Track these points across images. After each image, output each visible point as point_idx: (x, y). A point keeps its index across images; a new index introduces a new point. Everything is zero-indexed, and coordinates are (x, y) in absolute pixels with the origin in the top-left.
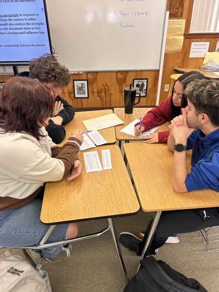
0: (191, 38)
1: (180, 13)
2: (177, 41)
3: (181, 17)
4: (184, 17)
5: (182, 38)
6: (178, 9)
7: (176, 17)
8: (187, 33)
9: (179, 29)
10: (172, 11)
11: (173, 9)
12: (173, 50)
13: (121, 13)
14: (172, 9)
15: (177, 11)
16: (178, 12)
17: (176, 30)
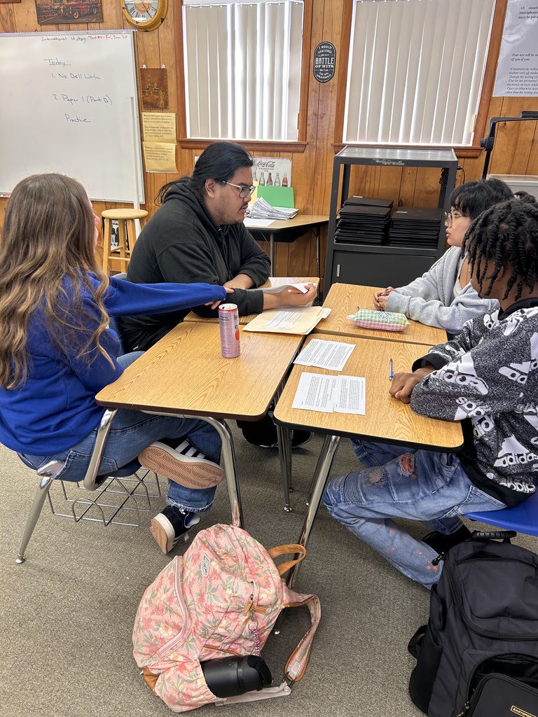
0: (192, 149)
1: (162, 102)
2: (165, 152)
3: (165, 107)
4: (173, 109)
5: (173, 146)
6: (157, 94)
7: (158, 108)
8: (181, 139)
9: (167, 130)
10: (147, 96)
11: (150, 94)
12: (162, 169)
13: (65, 97)
14: (147, 95)
15: (156, 97)
16: (158, 100)
17: (162, 132)
